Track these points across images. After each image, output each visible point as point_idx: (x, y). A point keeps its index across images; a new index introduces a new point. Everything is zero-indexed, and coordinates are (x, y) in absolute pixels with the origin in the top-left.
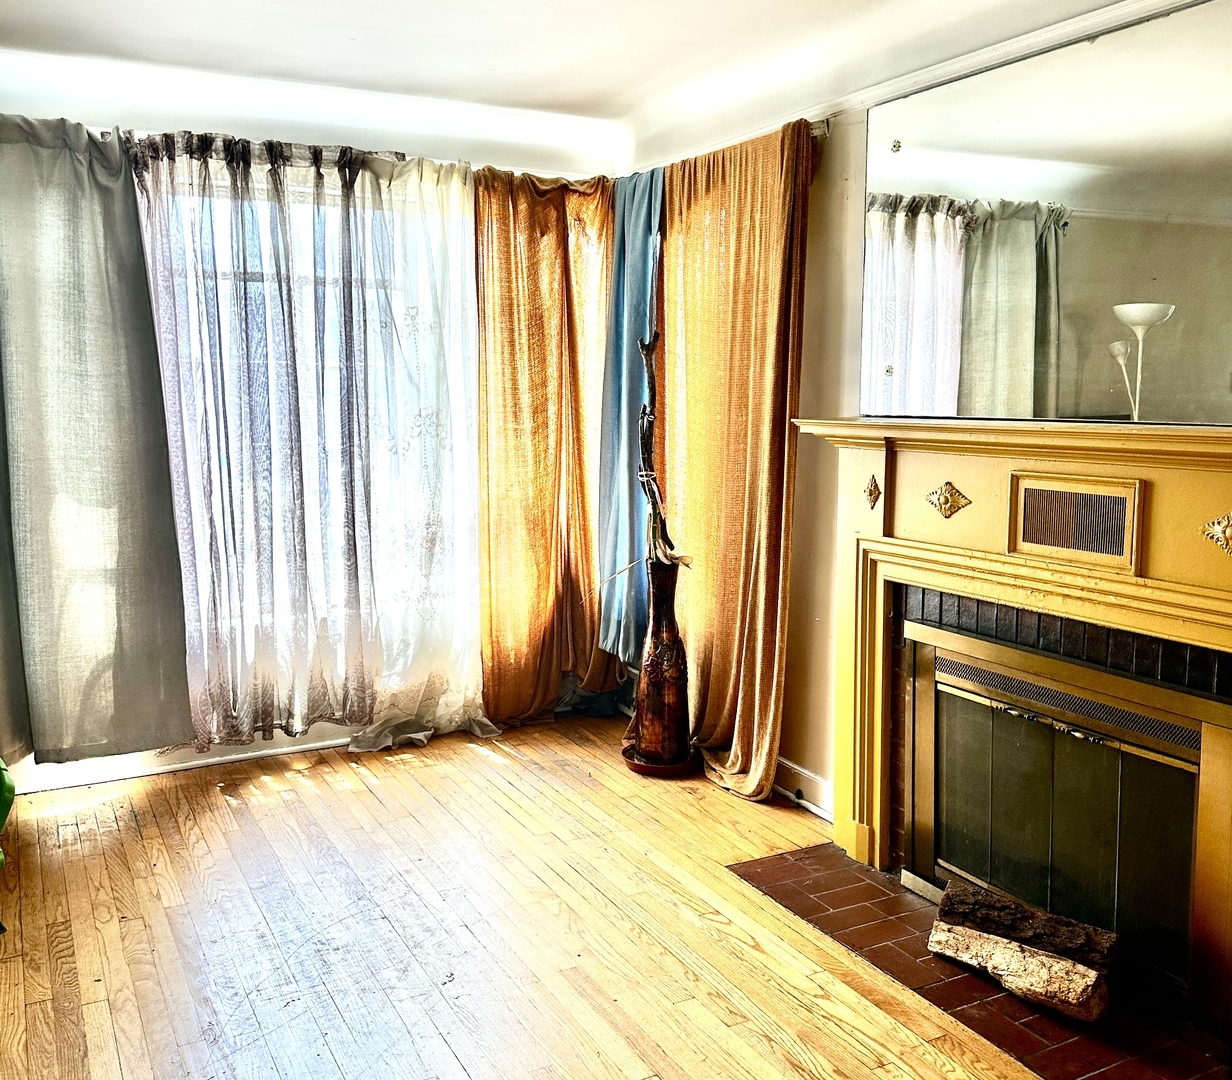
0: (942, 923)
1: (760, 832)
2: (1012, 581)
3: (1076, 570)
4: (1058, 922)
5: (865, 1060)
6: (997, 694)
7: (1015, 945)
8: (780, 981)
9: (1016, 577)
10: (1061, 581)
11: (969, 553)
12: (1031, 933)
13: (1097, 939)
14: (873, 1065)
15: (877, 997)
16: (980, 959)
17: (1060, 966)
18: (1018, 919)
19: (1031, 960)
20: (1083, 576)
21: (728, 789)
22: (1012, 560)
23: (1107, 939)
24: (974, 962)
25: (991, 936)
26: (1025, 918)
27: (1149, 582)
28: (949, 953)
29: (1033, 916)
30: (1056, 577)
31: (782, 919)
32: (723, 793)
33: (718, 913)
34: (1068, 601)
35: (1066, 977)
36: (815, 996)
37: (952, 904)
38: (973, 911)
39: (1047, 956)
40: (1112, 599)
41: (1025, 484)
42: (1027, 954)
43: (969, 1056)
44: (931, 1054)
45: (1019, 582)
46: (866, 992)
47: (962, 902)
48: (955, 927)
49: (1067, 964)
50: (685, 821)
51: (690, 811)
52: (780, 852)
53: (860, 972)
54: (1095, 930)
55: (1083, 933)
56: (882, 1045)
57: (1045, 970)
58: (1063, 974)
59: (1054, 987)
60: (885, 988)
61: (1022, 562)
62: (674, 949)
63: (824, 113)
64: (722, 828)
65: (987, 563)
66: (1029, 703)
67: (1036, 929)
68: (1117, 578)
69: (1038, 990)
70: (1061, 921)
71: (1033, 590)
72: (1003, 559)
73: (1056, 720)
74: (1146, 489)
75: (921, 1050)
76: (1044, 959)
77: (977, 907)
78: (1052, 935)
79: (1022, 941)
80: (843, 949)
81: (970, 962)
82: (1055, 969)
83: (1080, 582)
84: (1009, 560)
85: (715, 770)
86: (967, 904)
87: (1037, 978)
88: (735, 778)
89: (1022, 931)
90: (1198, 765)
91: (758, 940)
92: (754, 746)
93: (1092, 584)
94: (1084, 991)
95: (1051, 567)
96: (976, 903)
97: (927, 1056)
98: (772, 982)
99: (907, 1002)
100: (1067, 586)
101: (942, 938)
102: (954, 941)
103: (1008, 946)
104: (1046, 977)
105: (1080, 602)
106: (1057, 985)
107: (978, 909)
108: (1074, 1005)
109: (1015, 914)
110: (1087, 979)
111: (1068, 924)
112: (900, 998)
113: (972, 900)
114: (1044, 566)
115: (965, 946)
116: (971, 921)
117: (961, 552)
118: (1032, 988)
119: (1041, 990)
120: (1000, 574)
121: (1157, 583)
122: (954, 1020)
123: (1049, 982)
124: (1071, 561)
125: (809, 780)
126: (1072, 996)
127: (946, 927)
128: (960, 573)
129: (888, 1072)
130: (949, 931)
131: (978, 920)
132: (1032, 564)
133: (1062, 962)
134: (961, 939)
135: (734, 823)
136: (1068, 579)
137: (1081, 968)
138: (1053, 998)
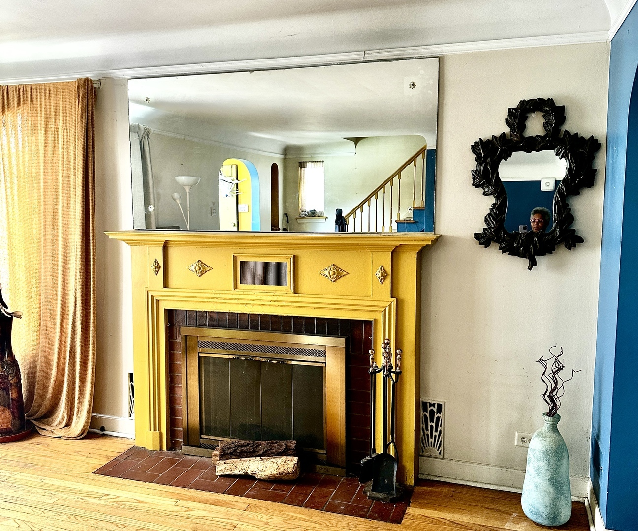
0: (220, 461)
1: (94, 452)
2: (236, 302)
3: (268, 294)
4: (272, 443)
5: (228, 527)
6: (233, 352)
7: (258, 459)
8: (165, 512)
9: (238, 299)
10: (261, 299)
11: (214, 291)
12: (262, 452)
13: (289, 444)
14: (232, 528)
15: (211, 502)
16: (244, 470)
17: (280, 460)
18: (256, 447)
19: (267, 462)
20: (271, 296)
21: (60, 437)
22: (237, 292)
23: (293, 444)
24: (241, 473)
25: (246, 459)
26: (258, 446)
27: (300, 295)
28: (227, 473)
29: (261, 445)
30: (258, 298)
31: (141, 486)
32: (58, 440)
33: (107, 495)
34: (264, 307)
35: (284, 463)
36: (185, 512)
37: (224, 451)
38: (235, 451)
39: (274, 458)
40: (284, 304)
41: (239, 259)
42: (265, 460)
43: (263, 510)
44: (250, 515)
45: (240, 302)
46: (205, 502)
47: (229, 448)
48: (227, 461)
49: (284, 458)
50: (48, 459)
51: (47, 453)
52: (114, 458)
53: (196, 495)
54: (287, 442)
55: (283, 444)
56: (229, 519)
57: (275, 464)
58: (283, 463)
59: (281, 470)
60: (211, 497)
61: (242, 293)
62: (101, 518)
63: (98, 76)
64: (73, 456)
65: (224, 295)
66: (248, 353)
67: (264, 449)
68: (286, 295)
69: (275, 473)
70: (273, 442)
71: (246, 304)
72: (232, 292)
73: (262, 358)
74: (295, 258)
75: (245, 514)
76: (273, 460)
77: (236, 448)
78: (271, 449)
79: (260, 456)
80: (180, 488)
81: (239, 473)
82: (278, 463)
83: (270, 298)
84: (235, 292)
85: (45, 429)
86: (232, 448)
87: (273, 469)
88: (63, 430)
89: (258, 452)
90: (325, 363)
91: (138, 498)
92: (76, 409)
93: (275, 298)
94: (294, 466)
95: (256, 293)
96: (236, 446)
97: (249, 516)
98: (161, 513)
99: (225, 499)
100: (263, 301)
101: (223, 468)
102: (229, 467)
103: (255, 460)
104: (276, 467)
105: (269, 307)
106: (282, 468)
107: (237, 449)
108: (292, 473)
109: (254, 446)
110: (294, 461)
111: (276, 443)
112: (221, 498)
113: (233, 446)
114: (253, 293)
115: (235, 467)
116: (234, 455)
117: (210, 291)
118: (272, 473)
119: (276, 473)
120: (230, 299)
121: (303, 295)
122: (247, 498)
123: (278, 468)
124: (264, 290)
125: (110, 420)
126: (290, 470)
127: (223, 462)
128: (209, 301)
129: (239, 528)
130: (225, 463)
131: (238, 454)
132: (247, 293)
133: (281, 458)
134: (232, 465)
135: (78, 452)
136: (264, 298)
137: (290, 458)
138: (282, 474)
